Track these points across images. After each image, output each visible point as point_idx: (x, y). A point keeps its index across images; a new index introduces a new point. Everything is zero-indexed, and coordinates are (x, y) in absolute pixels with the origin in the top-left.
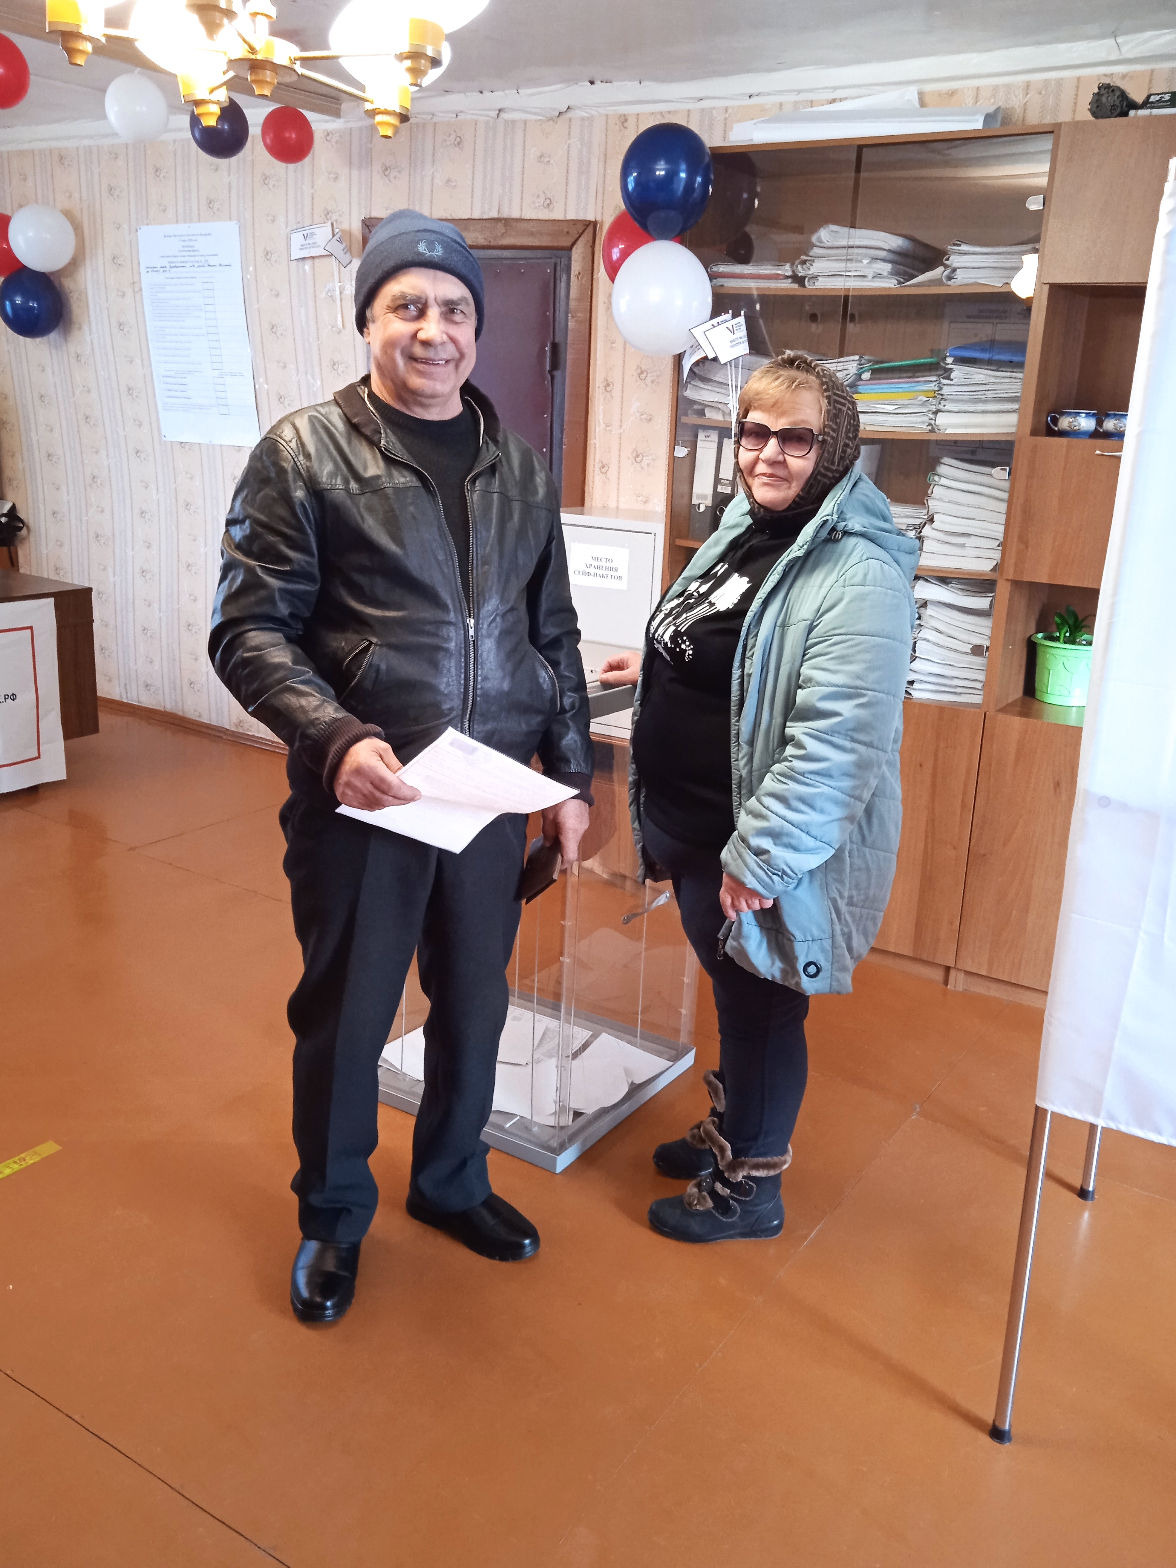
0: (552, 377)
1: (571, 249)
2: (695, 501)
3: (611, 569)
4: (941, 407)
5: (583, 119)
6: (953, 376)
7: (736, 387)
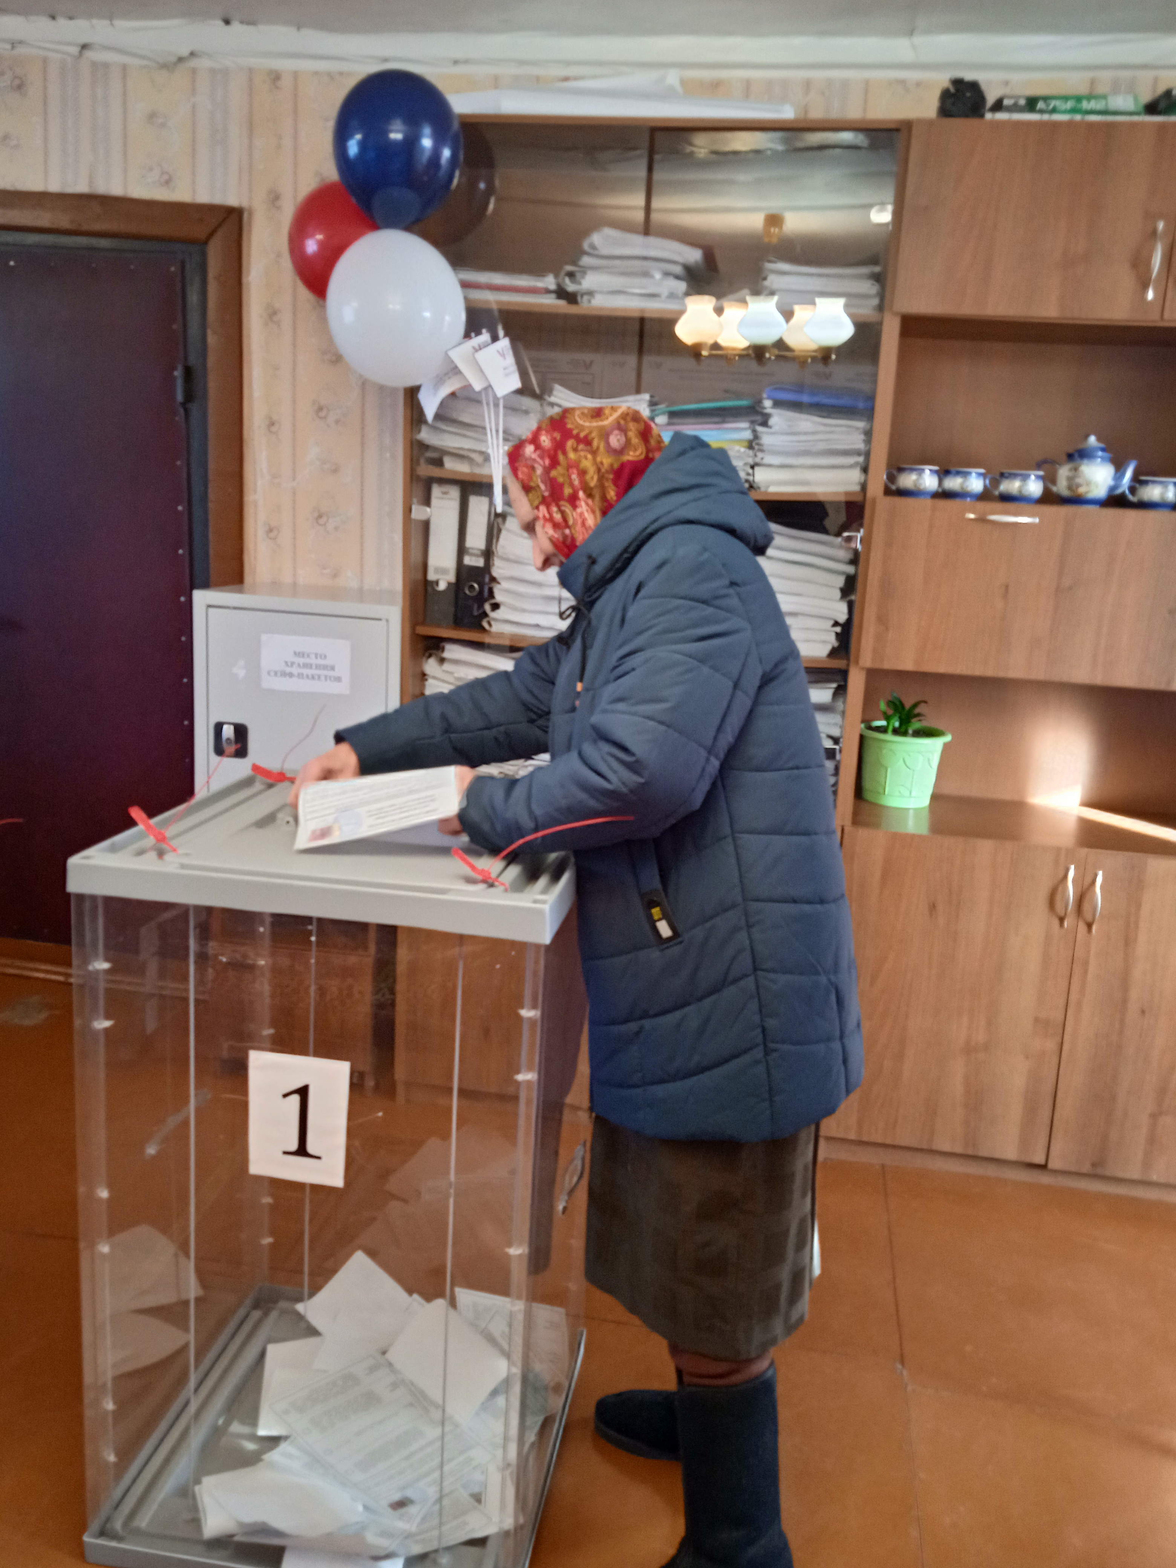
0: (187, 411)
1: (206, 242)
2: (431, 576)
3: (325, 667)
4: (758, 460)
5: (212, 71)
6: (772, 422)
7: (497, 431)
